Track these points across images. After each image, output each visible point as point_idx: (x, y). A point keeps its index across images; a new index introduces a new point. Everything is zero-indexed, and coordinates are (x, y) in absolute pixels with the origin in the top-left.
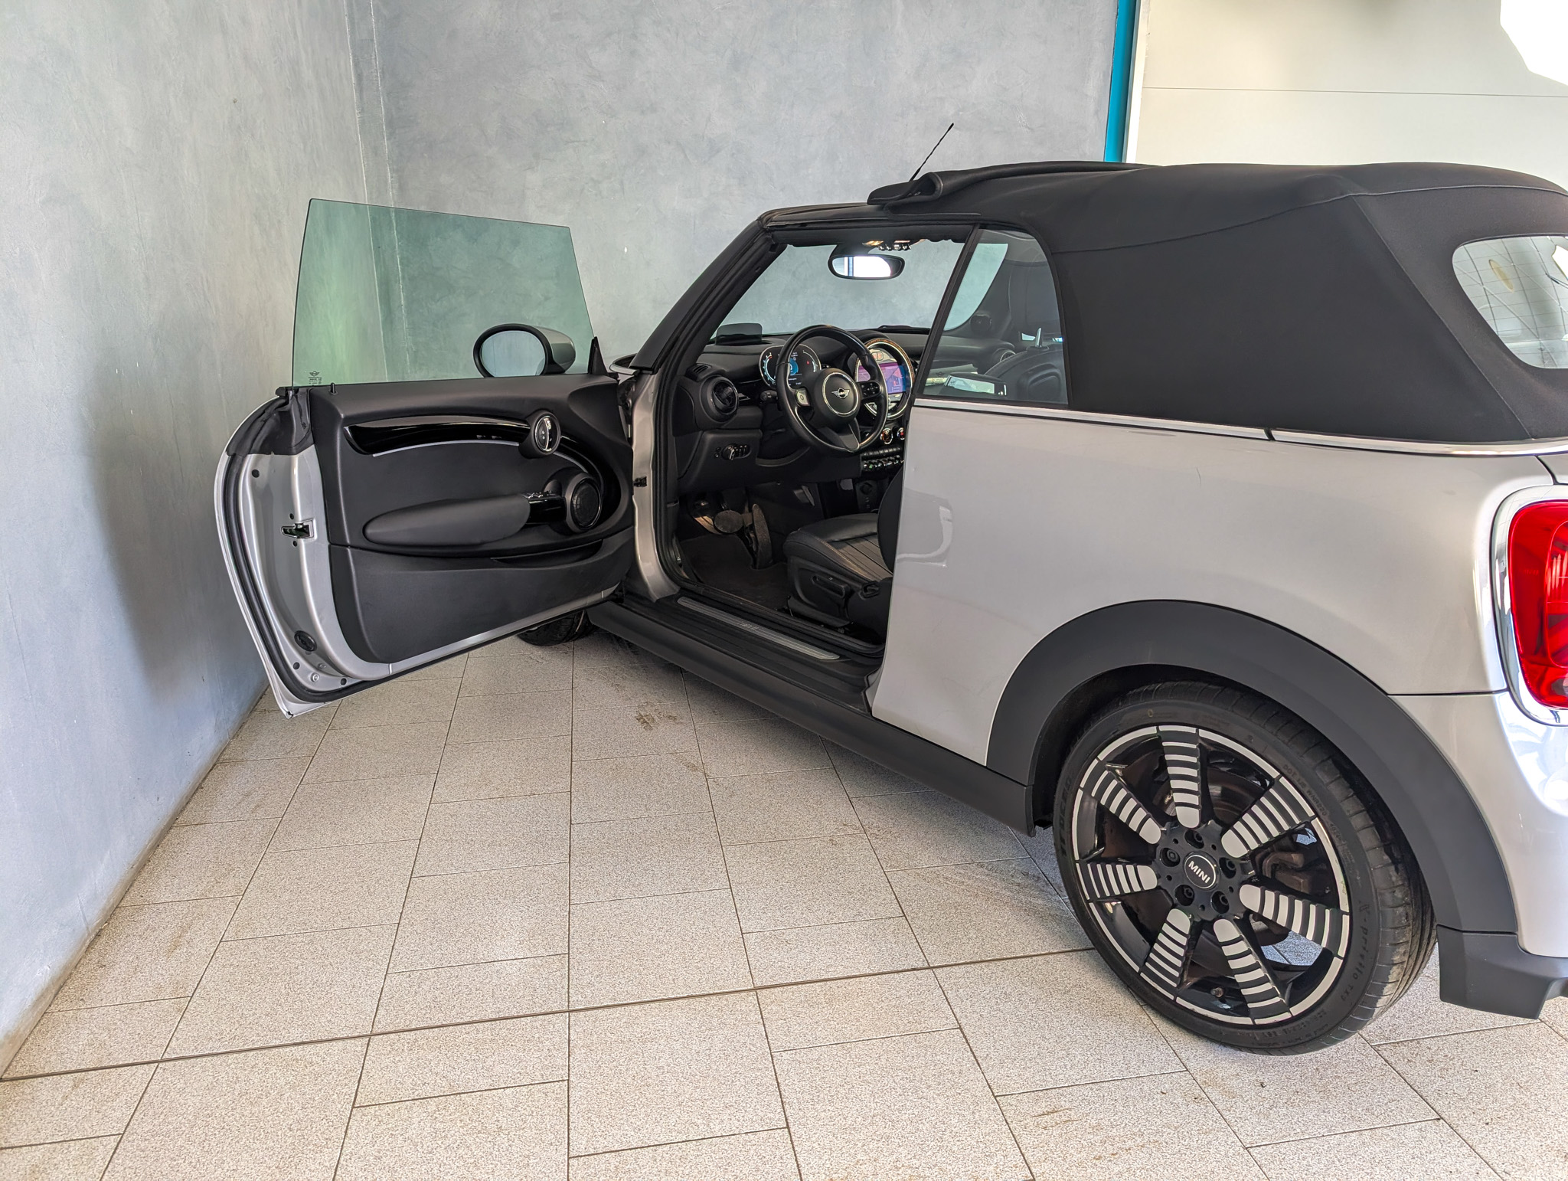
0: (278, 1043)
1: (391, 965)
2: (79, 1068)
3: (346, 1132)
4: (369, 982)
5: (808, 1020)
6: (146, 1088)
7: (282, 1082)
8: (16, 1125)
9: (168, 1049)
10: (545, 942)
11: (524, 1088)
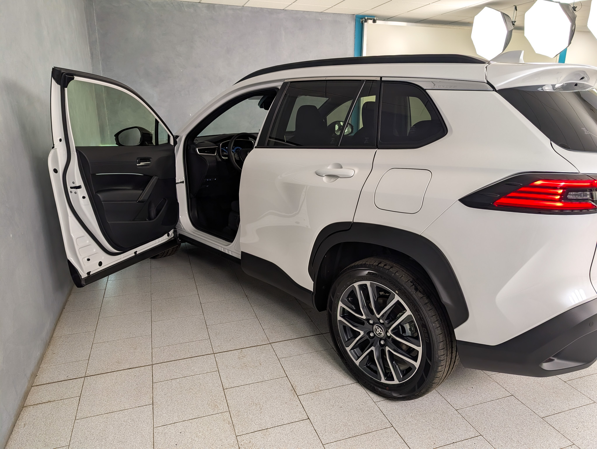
0: (122, 369)
1: (153, 346)
2: (58, 381)
3: (153, 389)
4: (147, 351)
5: (288, 350)
6: (83, 384)
7: (128, 379)
8: (43, 397)
9: (86, 374)
10: (201, 336)
11: (205, 374)
